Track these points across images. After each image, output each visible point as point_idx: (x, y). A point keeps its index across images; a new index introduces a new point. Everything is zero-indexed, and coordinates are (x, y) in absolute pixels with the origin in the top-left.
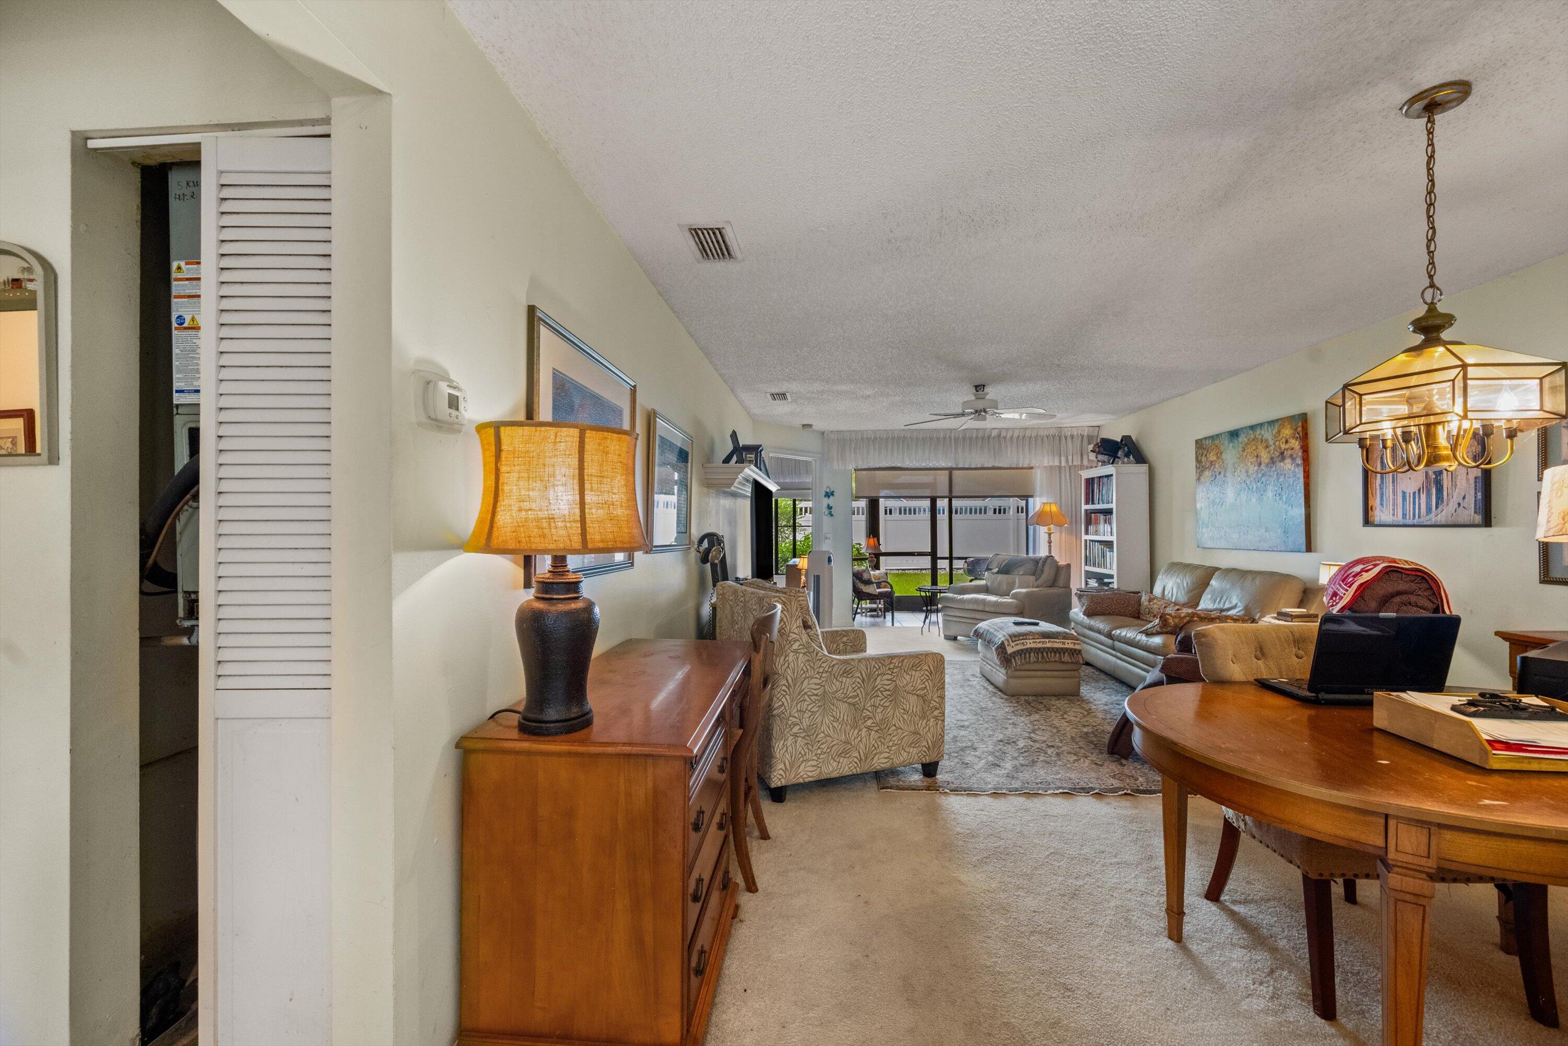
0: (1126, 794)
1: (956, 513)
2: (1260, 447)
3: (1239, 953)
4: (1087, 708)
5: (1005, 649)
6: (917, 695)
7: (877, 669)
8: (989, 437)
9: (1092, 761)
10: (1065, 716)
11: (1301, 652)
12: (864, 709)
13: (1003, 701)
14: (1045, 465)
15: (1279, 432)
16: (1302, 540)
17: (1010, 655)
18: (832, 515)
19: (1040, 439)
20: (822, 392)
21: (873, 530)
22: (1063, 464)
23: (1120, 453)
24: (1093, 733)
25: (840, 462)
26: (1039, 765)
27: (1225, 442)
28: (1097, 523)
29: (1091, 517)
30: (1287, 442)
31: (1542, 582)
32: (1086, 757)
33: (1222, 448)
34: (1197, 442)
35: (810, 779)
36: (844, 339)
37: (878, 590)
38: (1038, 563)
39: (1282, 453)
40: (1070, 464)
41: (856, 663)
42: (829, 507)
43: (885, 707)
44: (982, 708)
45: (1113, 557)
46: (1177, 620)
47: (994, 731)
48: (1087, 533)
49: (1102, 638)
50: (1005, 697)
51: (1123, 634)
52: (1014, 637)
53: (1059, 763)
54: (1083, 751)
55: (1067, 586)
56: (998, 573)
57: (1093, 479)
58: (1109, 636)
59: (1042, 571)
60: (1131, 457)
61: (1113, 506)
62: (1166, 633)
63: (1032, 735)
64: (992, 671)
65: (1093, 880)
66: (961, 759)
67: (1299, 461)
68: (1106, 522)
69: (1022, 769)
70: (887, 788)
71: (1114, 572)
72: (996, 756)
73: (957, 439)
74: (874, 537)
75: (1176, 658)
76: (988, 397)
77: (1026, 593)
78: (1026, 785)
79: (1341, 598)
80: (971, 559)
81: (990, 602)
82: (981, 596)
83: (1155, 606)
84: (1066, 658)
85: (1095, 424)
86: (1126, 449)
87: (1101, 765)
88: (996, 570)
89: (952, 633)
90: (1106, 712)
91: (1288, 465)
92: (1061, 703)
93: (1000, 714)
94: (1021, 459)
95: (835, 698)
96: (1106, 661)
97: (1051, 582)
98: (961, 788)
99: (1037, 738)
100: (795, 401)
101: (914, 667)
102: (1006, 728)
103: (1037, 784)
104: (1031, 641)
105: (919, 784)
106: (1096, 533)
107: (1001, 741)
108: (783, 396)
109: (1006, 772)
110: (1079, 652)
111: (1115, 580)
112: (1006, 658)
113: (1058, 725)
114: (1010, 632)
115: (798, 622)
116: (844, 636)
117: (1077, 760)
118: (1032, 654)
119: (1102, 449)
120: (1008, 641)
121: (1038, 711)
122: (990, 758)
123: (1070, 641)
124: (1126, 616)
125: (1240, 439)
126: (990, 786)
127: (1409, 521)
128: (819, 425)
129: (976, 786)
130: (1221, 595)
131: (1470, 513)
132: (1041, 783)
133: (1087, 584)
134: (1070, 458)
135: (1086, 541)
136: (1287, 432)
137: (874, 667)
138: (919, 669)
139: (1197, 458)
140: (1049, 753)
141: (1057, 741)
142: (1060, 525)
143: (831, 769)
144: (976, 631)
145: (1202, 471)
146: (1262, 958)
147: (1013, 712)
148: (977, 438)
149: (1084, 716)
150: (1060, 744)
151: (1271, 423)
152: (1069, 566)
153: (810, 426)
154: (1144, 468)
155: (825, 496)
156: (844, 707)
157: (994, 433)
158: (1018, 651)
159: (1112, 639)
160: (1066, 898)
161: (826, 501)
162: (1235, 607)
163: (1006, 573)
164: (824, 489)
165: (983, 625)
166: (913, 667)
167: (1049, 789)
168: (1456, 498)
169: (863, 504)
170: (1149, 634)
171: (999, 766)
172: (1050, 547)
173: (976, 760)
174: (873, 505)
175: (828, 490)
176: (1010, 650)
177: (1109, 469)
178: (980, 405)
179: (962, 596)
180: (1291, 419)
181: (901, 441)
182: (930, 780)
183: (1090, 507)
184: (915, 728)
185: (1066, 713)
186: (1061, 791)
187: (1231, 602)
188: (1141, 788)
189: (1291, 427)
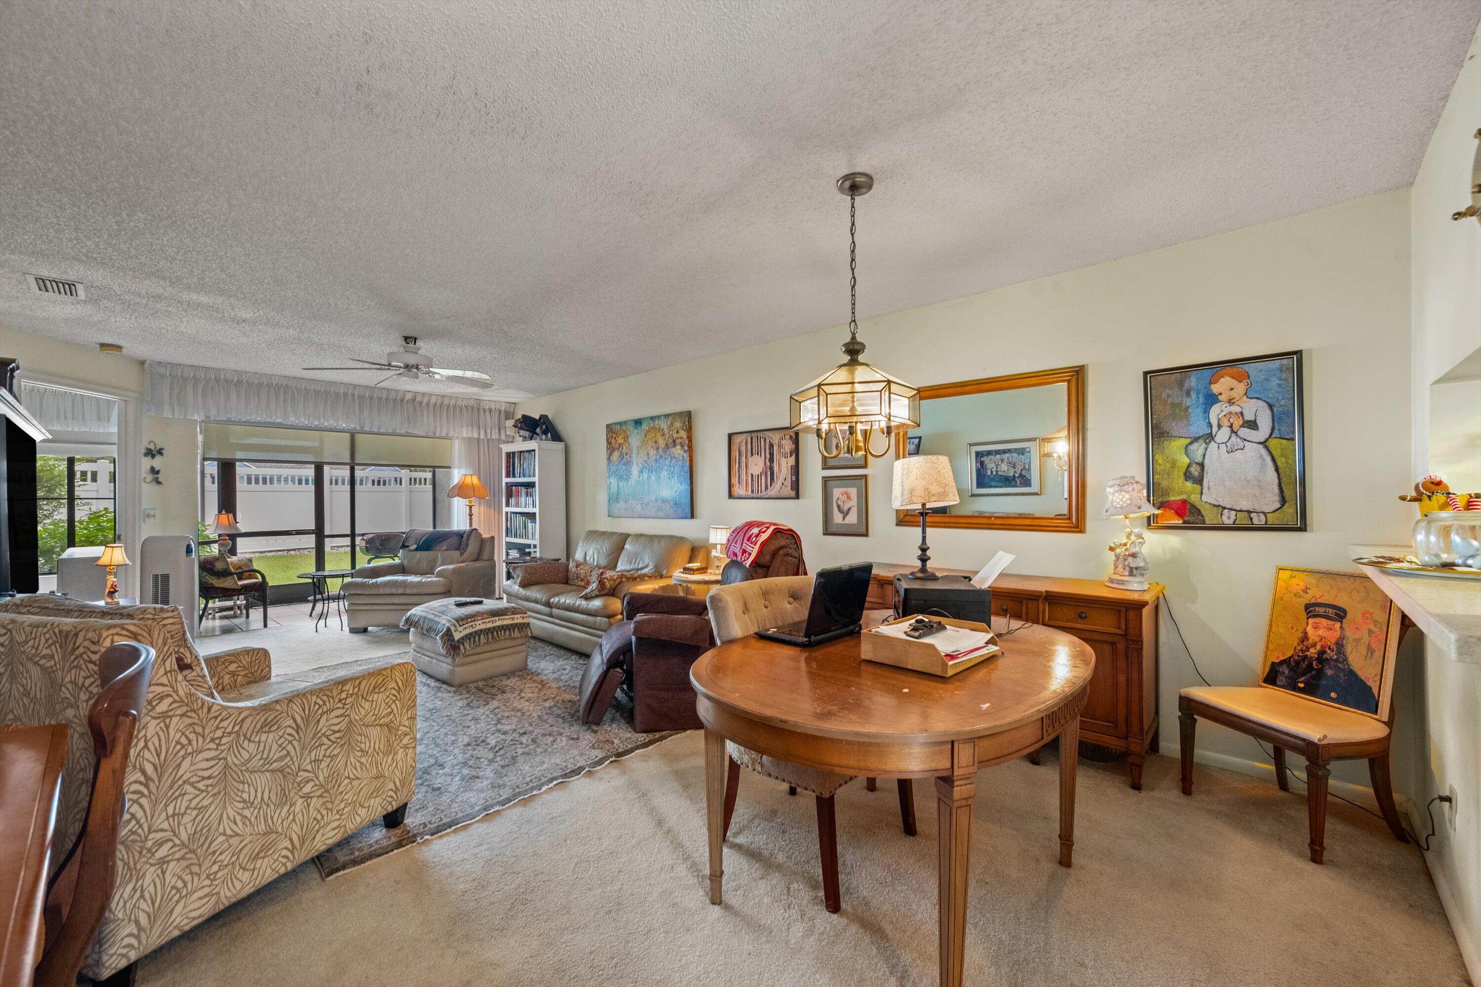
0: (611, 762)
1: (361, 484)
2: (658, 435)
3: (762, 884)
4: (539, 680)
5: (451, 635)
6: (381, 725)
7: (320, 706)
8: (402, 400)
9: (568, 736)
10: (523, 695)
11: (767, 603)
12: (299, 770)
13: (452, 694)
14: (465, 435)
15: (672, 424)
16: (688, 510)
17: (458, 641)
18: (159, 483)
19: (458, 409)
20: (158, 298)
21: (227, 503)
22: (482, 436)
23: (538, 430)
24: (555, 706)
25: (176, 407)
26: (521, 759)
27: (631, 428)
28: (518, 495)
29: (511, 490)
30: (677, 432)
31: (824, 534)
32: (561, 734)
33: (628, 433)
34: (608, 426)
35: (195, 922)
36: (226, 220)
37: (240, 583)
38: (462, 537)
39: (674, 441)
40: (489, 437)
41: (285, 706)
42: (154, 471)
43: (333, 757)
44: (430, 710)
45: (535, 528)
46: (612, 583)
47: (454, 734)
48: (508, 505)
49: (539, 607)
50: (452, 689)
51: (562, 601)
52: (461, 620)
53: (539, 750)
54: (555, 729)
55: (491, 559)
56: (416, 550)
57: (514, 453)
58: (548, 604)
59: (467, 545)
60: (549, 435)
61: (536, 480)
62: (603, 595)
63: (499, 726)
64: (431, 663)
65: (627, 876)
66: (428, 786)
67: (686, 448)
68: (527, 495)
69: (504, 771)
70: (338, 870)
71: (537, 542)
72: (471, 767)
73: (362, 398)
74: (227, 512)
75: (644, 620)
76: (420, 352)
77: (454, 570)
78: (517, 790)
79: (750, 554)
80: (370, 536)
81: (411, 583)
82: (400, 578)
83: (582, 571)
84: (516, 634)
85: (513, 400)
86: (544, 427)
87: (578, 739)
88: (415, 547)
89: (360, 624)
90: (558, 680)
91: (678, 451)
92: (512, 682)
93: (454, 712)
94: (439, 428)
95: (247, 770)
96: (543, 629)
97: (476, 556)
98: (444, 824)
99: (506, 728)
100: (92, 301)
101: (376, 689)
102: (468, 727)
103: (528, 784)
104: (480, 622)
105: (385, 843)
106: (517, 505)
107: (469, 744)
108: (69, 288)
109: (489, 781)
110: (527, 625)
111: (538, 549)
112: (453, 646)
113: (520, 707)
114: (456, 616)
115: (168, 664)
116: (231, 662)
117: (554, 741)
118: (482, 636)
119: (523, 425)
120: (455, 626)
121: (493, 696)
122: (465, 771)
123: (518, 616)
124: (556, 583)
125: (643, 427)
126: (477, 808)
127: (755, 495)
128: (134, 348)
129: (460, 815)
130: (635, 556)
131: (788, 491)
132: (531, 781)
133: (507, 554)
134: (489, 431)
135: (507, 513)
136: (678, 424)
137: (316, 703)
138: (382, 689)
139: (607, 440)
140: (525, 742)
141: (526, 725)
142: (481, 498)
143: (238, 888)
144: (407, 620)
145: (612, 452)
146: (776, 878)
147: (468, 705)
148: (387, 399)
149: (540, 690)
150: (531, 728)
151: (667, 416)
152: (493, 538)
153: (119, 348)
154: (560, 446)
155: (146, 455)
156: (262, 780)
157: (409, 396)
158: (466, 636)
159: (551, 607)
160: (613, 915)
161: (147, 463)
162: (647, 566)
163: (428, 550)
164: (145, 444)
165: (417, 611)
166: (374, 688)
167: (542, 785)
168: (781, 480)
169: (212, 468)
170: (587, 598)
171: (478, 777)
172: (471, 519)
173: (449, 778)
174: (227, 469)
175: (152, 447)
176: (457, 636)
177: (532, 445)
178: (412, 359)
179: (374, 580)
180: (680, 414)
181: (282, 390)
182: (398, 831)
183: (511, 480)
184: (378, 770)
185: (521, 691)
186: (555, 782)
187: (644, 562)
188: (620, 750)
189: (681, 421)
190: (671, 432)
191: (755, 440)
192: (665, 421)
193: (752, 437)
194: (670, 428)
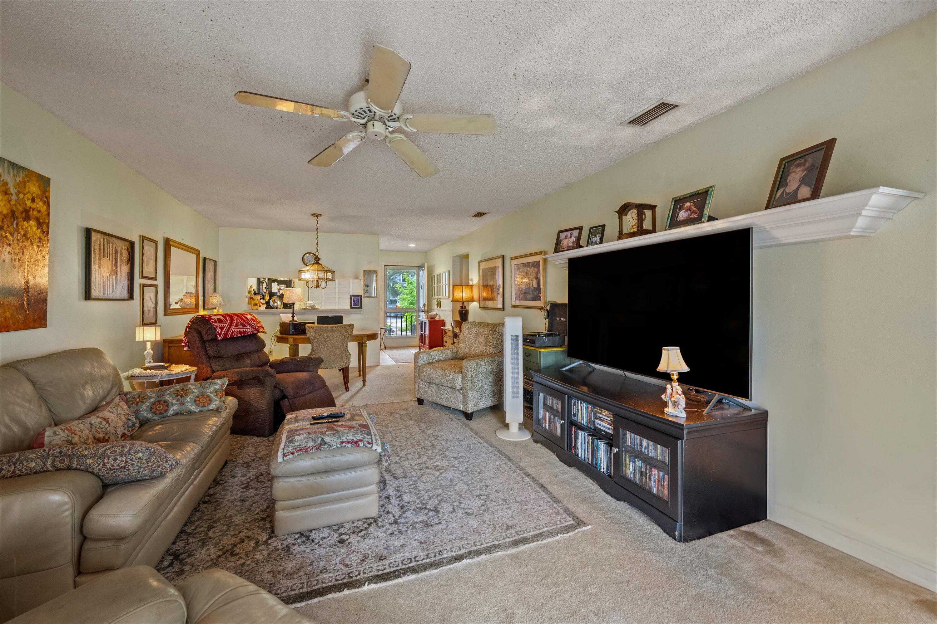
15: (24, 182)
30: (33, 200)
39: (27, 212)
67: (45, 228)
91: (33, 228)
127: (106, 296)
131: (126, 292)
136: (34, 189)
151: (14, 166)
168: (122, 283)
180: (38, 175)
189: (39, 187)
190: (21, 196)
191: (106, 243)
192: (11, 171)
193: (104, 239)
194: (21, 186)
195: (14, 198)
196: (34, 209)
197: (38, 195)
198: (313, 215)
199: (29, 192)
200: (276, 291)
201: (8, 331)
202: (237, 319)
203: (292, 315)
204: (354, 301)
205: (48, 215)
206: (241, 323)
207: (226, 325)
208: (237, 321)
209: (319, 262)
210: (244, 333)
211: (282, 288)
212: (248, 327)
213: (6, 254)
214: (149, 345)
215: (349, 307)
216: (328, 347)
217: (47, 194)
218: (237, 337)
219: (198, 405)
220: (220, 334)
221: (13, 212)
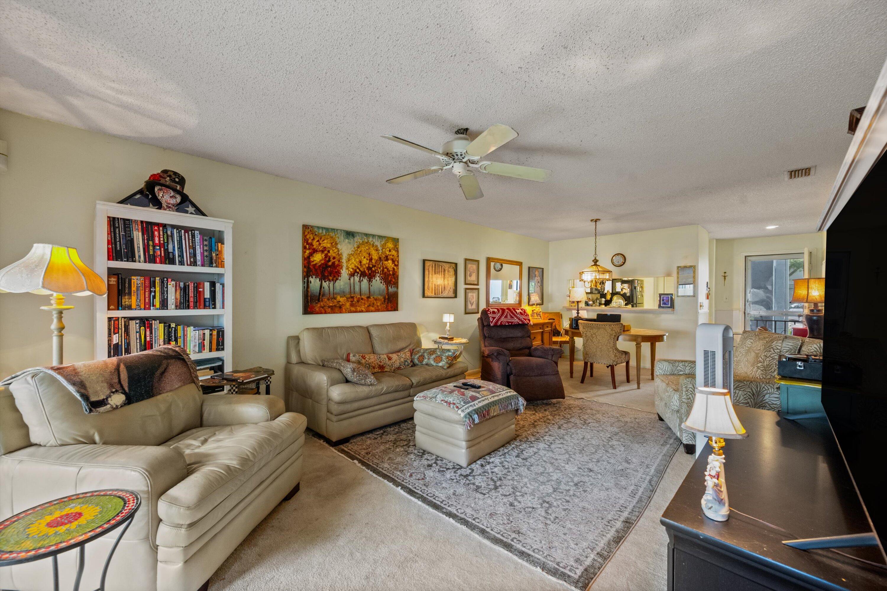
30: (390, 251)
31: (465, 314)
125: (356, 239)
127: (436, 296)
131: (452, 294)
136: (390, 245)
151: (380, 237)
168: (449, 288)
189: (393, 244)
190: (384, 250)
191: (437, 266)
192: (379, 240)
193: (435, 264)
194: (383, 246)
195: (380, 252)
196: (390, 255)
197: (392, 248)
198: (592, 220)
199: (388, 248)
200: (620, 290)
201: (379, 311)
202: (508, 312)
203: (577, 312)
204: (663, 300)
205: (398, 256)
206: (510, 315)
207: (497, 316)
208: (507, 313)
209: (598, 263)
210: (512, 322)
211: (624, 287)
212: (516, 318)
213: (377, 277)
214: (448, 324)
215: (656, 307)
216: (595, 343)
217: (397, 246)
218: (505, 325)
219: (435, 361)
220: (492, 322)
221: (380, 258)
